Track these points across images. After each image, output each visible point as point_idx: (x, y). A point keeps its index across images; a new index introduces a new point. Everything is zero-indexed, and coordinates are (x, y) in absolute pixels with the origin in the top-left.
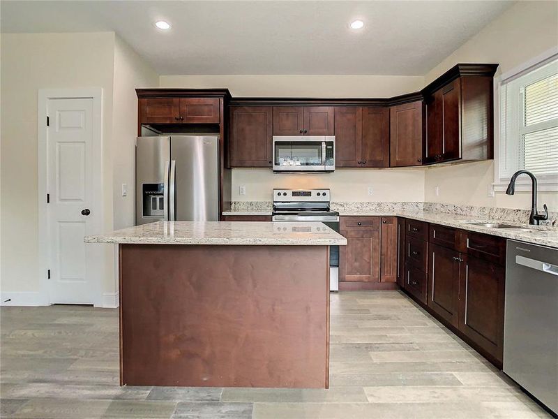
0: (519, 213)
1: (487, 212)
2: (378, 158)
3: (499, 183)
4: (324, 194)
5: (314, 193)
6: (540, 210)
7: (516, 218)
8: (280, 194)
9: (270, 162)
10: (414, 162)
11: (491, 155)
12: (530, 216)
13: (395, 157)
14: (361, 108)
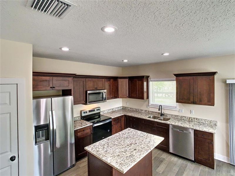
1: (147, 112)
3: (150, 105)
4: (99, 109)
5: (96, 109)
6: (163, 113)
8: (84, 113)
9: (85, 101)
10: (126, 97)
11: (148, 98)
12: (160, 114)
13: (120, 95)
14: (111, 80)
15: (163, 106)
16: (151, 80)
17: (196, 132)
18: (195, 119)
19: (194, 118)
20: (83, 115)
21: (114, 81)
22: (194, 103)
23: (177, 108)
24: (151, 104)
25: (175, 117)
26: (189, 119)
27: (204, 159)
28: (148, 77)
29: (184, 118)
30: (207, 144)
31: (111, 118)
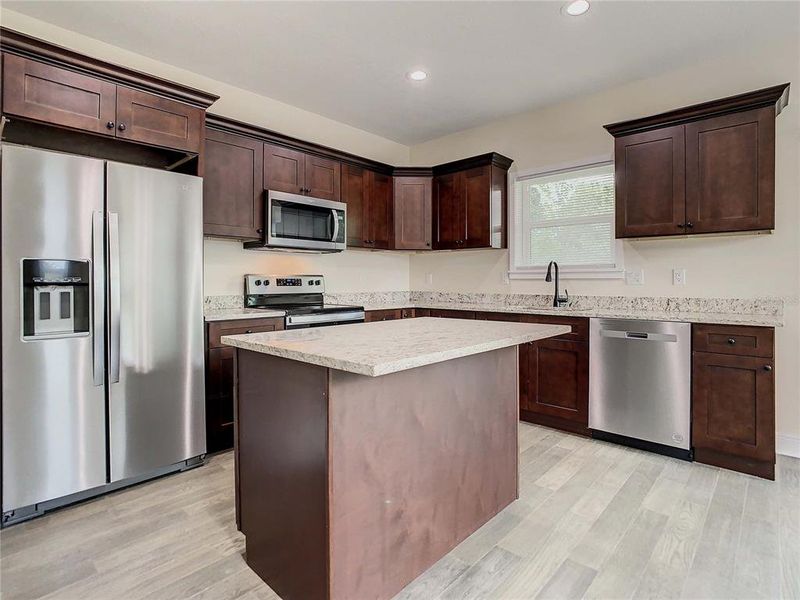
0: (538, 298)
1: (502, 298)
2: (384, 238)
3: (516, 271)
4: (318, 283)
5: (305, 281)
6: (562, 294)
7: (535, 303)
8: (258, 283)
9: (258, 231)
10: (423, 245)
11: (505, 244)
12: (553, 300)
13: (400, 238)
14: (368, 172)
15: (564, 267)
16: (521, 173)
17: (699, 333)
18: (692, 302)
19: (688, 300)
20: (254, 290)
21: (376, 180)
22: (689, 228)
23: (616, 269)
24: (518, 268)
25: (611, 304)
26: (665, 306)
27: (730, 439)
28: (505, 163)
29: (646, 303)
30: (748, 377)
31: (362, 309)
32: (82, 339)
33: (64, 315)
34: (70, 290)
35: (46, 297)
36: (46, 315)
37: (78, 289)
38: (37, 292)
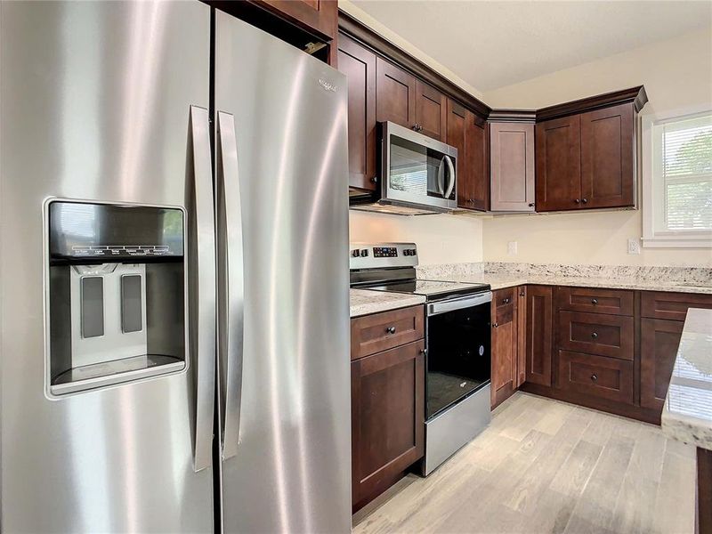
3: (653, 238)
5: (400, 253)
8: (356, 254)
9: (371, 180)
10: (526, 204)
13: (497, 197)
14: (469, 113)
31: (487, 288)
32: (171, 378)
33: (127, 325)
34: (140, 270)
35: (94, 288)
36: (94, 327)
37: (155, 268)
38: (77, 276)
